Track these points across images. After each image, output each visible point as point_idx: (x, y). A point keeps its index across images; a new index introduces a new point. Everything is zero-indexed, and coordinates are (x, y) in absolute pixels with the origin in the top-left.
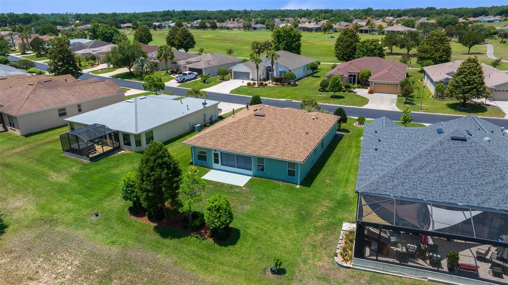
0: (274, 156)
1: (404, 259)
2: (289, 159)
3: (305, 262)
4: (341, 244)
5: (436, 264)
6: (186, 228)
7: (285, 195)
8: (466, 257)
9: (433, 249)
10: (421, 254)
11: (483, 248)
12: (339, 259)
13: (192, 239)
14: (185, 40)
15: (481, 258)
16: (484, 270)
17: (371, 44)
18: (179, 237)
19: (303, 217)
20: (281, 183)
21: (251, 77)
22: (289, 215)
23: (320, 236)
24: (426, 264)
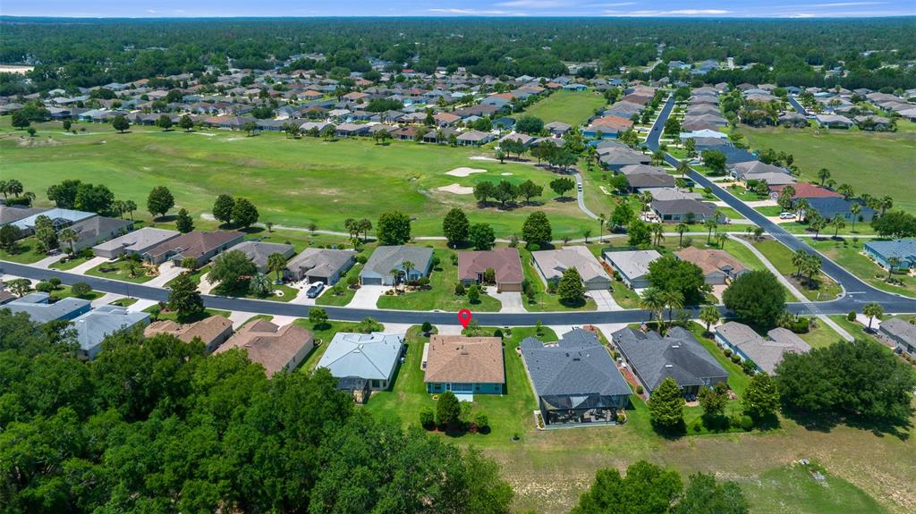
0: (486, 381)
1: (564, 421)
2: (496, 382)
3: (525, 432)
4: (537, 421)
5: (576, 420)
6: (462, 431)
7: (498, 402)
8: (587, 415)
9: (575, 414)
10: (570, 418)
11: (592, 410)
12: (539, 427)
13: (468, 435)
14: (248, 215)
15: (591, 414)
16: (593, 418)
17: (483, 229)
18: (462, 435)
19: (514, 412)
20: (492, 395)
21: (383, 283)
22: (507, 412)
23: (526, 420)
24: (573, 421)
